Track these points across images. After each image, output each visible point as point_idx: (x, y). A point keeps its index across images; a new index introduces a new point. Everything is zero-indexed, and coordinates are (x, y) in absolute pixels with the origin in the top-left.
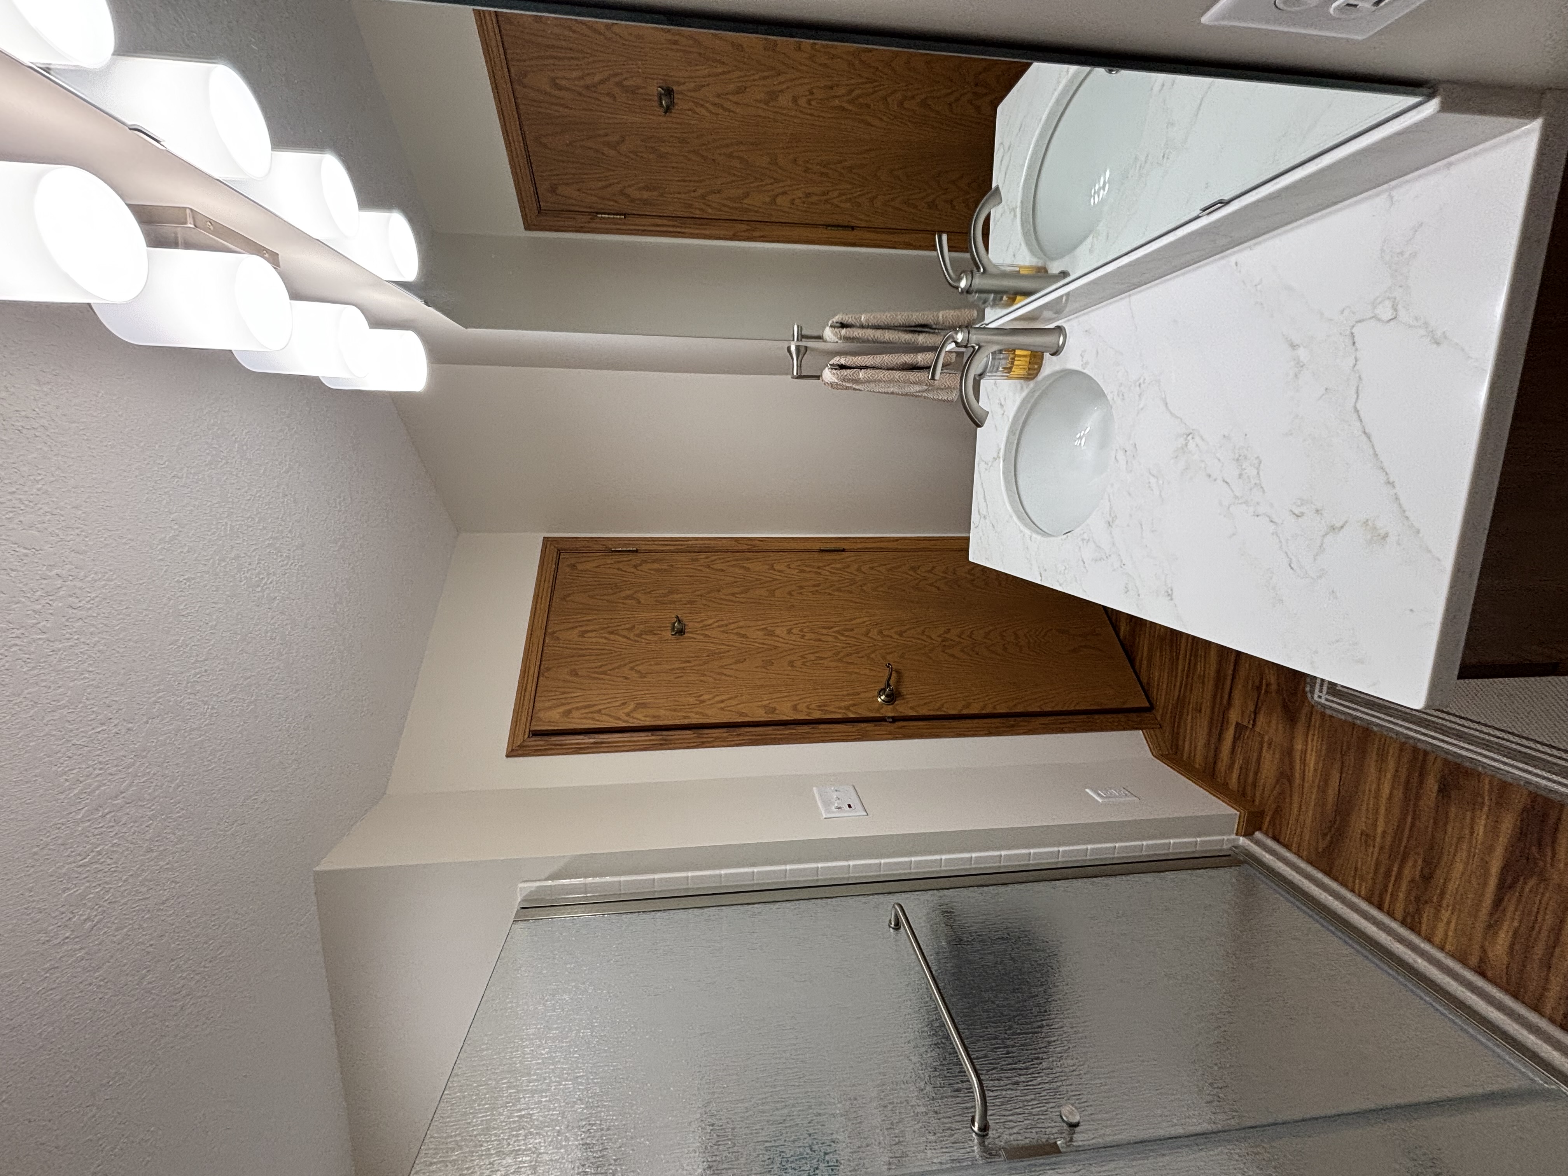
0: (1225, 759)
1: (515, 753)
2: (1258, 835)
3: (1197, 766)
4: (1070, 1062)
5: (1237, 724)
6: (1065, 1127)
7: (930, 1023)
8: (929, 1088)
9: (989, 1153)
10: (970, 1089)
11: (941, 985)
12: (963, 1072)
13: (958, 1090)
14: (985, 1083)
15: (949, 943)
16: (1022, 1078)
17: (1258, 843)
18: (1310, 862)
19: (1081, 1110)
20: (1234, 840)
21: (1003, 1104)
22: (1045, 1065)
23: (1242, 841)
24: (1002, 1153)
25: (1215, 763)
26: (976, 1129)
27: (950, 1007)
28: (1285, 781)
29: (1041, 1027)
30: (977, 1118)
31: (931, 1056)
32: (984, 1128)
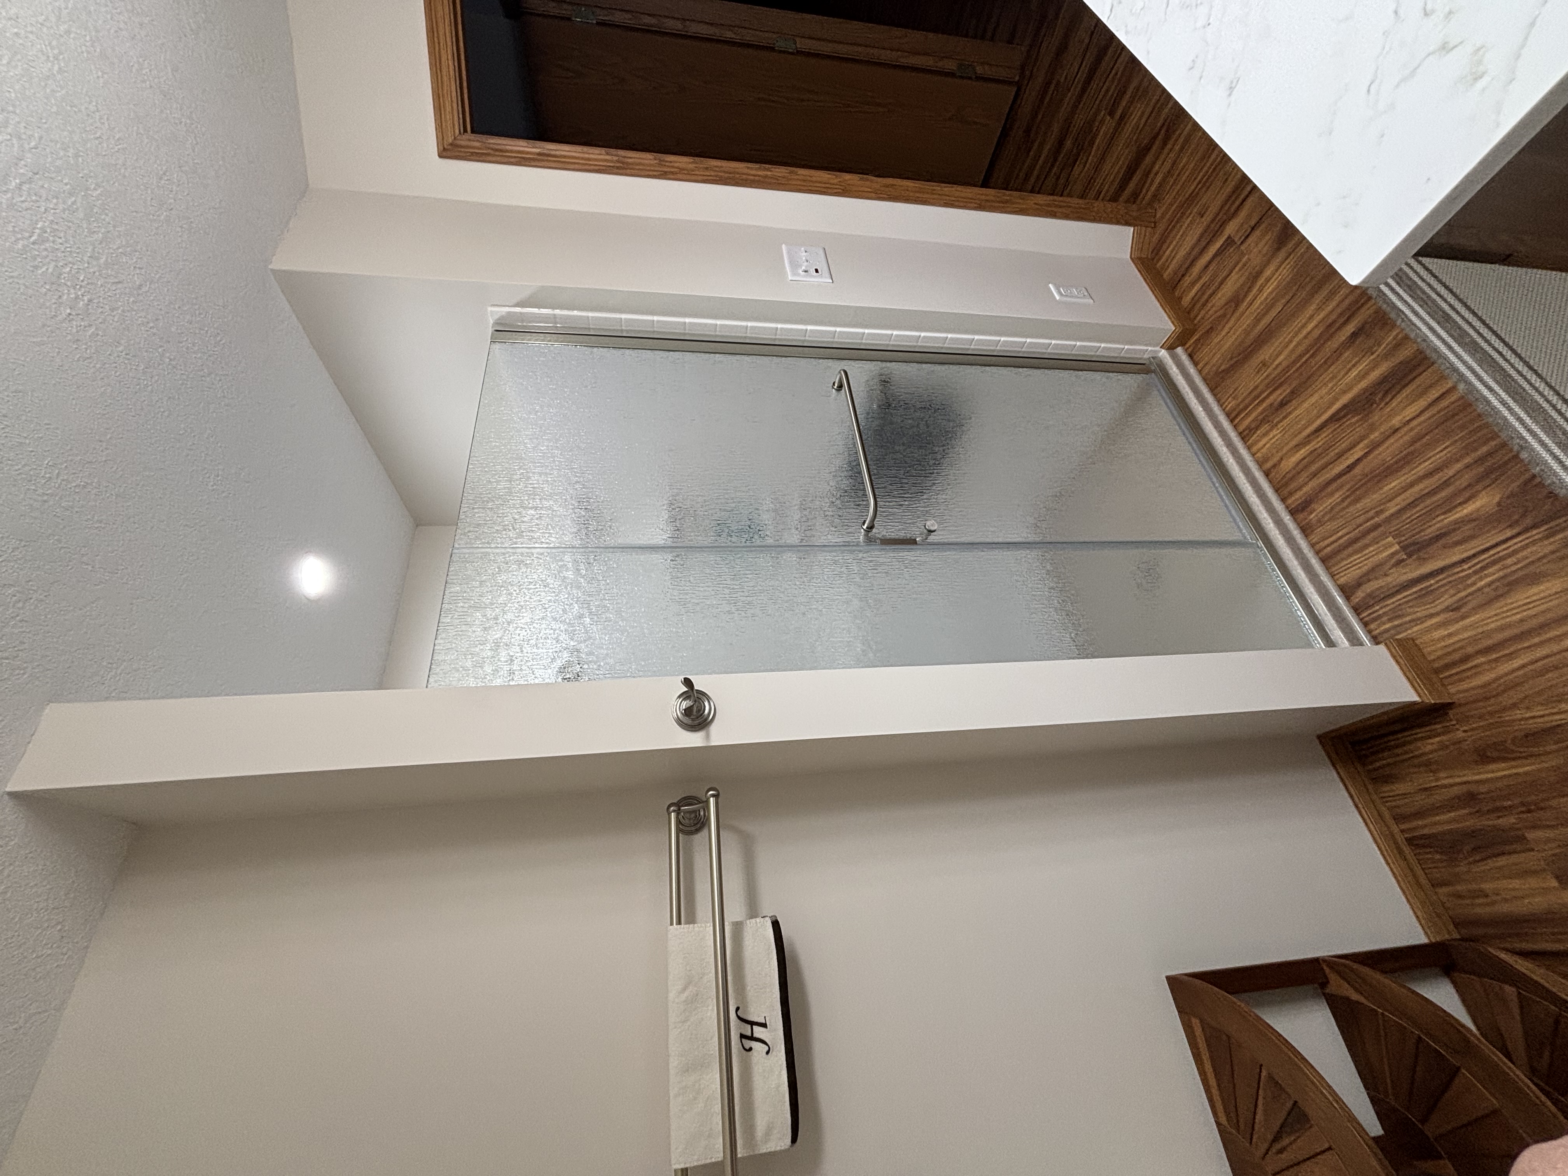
0: (1194, 274)
1: (449, 154)
2: (1179, 350)
3: (1165, 276)
4: (944, 497)
5: (1229, 237)
6: (925, 531)
7: (850, 462)
8: (838, 502)
9: (870, 540)
10: (868, 506)
11: (864, 437)
12: (865, 495)
13: (858, 505)
14: (880, 504)
15: (879, 406)
16: (906, 503)
17: (1175, 358)
18: (1205, 379)
19: (939, 523)
20: (1155, 352)
21: (887, 516)
22: (925, 497)
23: (1163, 354)
24: (878, 541)
25: (1183, 276)
26: (865, 527)
27: (867, 453)
28: (1233, 305)
29: (933, 473)
30: (867, 522)
31: (846, 484)
32: (871, 528)
